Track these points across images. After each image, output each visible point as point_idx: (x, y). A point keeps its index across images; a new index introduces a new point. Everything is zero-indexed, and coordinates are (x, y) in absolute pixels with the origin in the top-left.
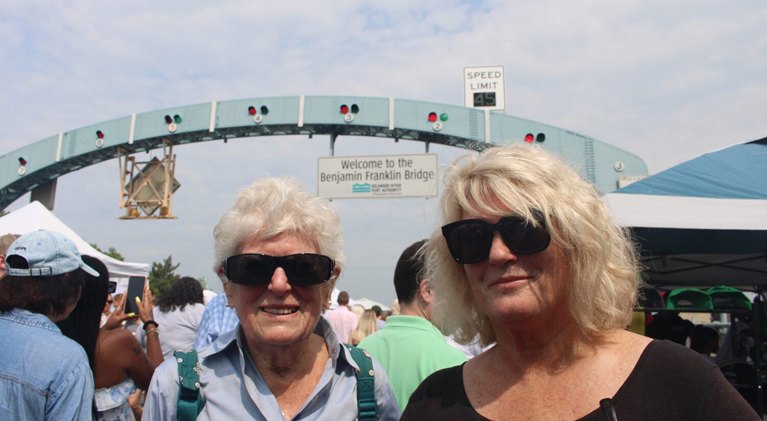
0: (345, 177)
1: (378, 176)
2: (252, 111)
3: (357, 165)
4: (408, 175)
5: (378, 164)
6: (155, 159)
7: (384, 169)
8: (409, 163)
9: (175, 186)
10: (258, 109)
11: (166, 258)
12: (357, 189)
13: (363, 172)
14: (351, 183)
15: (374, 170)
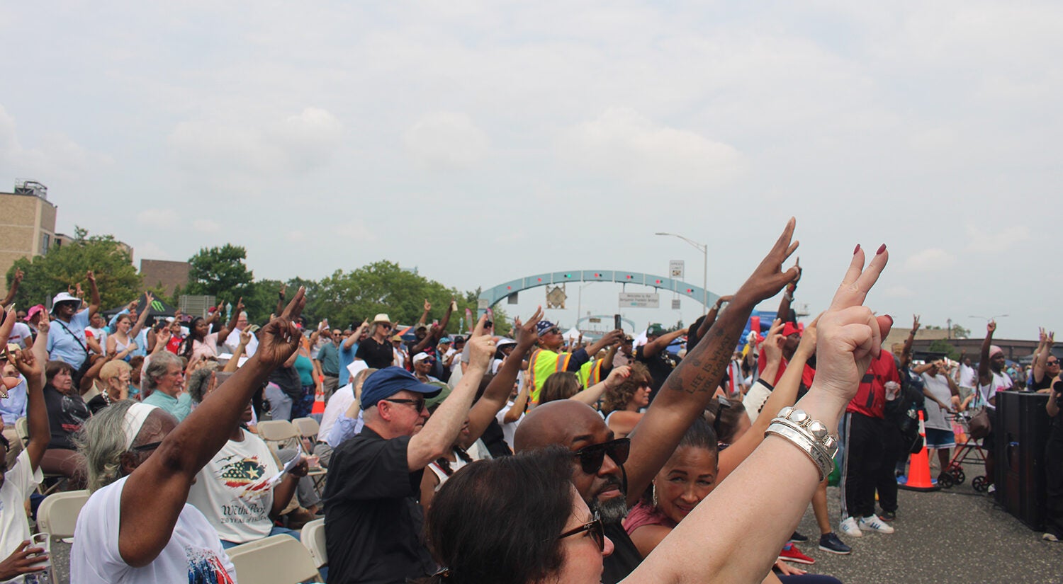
0: (629, 300)
1: (639, 300)
2: (596, 275)
3: (632, 296)
4: (649, 300)
5: (639, 296)
6: (557, 287)
7: (641, 298)
8: (649, 296)
9: (566, 297)
10: (598, 275)
11: (477, 288)
12: (632, 304)
13: (634, 298)
14: (631, 302)
15: (638, 298)
